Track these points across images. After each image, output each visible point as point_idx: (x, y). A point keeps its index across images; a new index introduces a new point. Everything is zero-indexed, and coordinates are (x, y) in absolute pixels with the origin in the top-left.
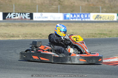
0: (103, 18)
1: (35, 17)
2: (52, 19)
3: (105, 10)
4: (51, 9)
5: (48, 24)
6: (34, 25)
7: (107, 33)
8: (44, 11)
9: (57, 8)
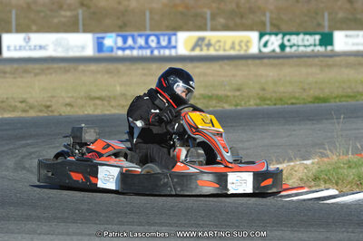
0: (217, 48)
1: (8, 48)
2: (60, 53)
3: (222, 21)
4: (56, 20)
5: (48, 69)
6: (5, 73)
7: (229, 94)
8: (34, 28)
9: (76, 17)
